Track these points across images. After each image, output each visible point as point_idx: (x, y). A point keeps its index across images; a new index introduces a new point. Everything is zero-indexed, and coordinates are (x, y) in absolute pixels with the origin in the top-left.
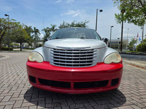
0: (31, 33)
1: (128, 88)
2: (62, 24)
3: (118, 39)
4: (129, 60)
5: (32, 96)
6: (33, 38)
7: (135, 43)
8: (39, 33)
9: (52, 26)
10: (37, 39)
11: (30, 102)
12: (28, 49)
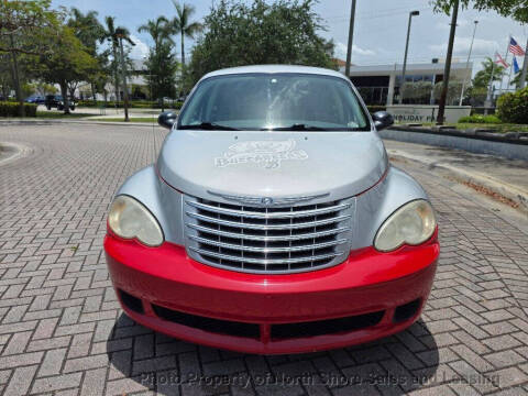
0: (98, 42)
1: (450, 302)
2: (216, 9)
3: (435, 61)
4: (465, 163)
5: (132, 348)
6: (107, 60)
7: (494, 79)
8: (130, 41)
9: (179, 11)
10: (125, 67)
11: (130, 376)
12: (94, 104)
